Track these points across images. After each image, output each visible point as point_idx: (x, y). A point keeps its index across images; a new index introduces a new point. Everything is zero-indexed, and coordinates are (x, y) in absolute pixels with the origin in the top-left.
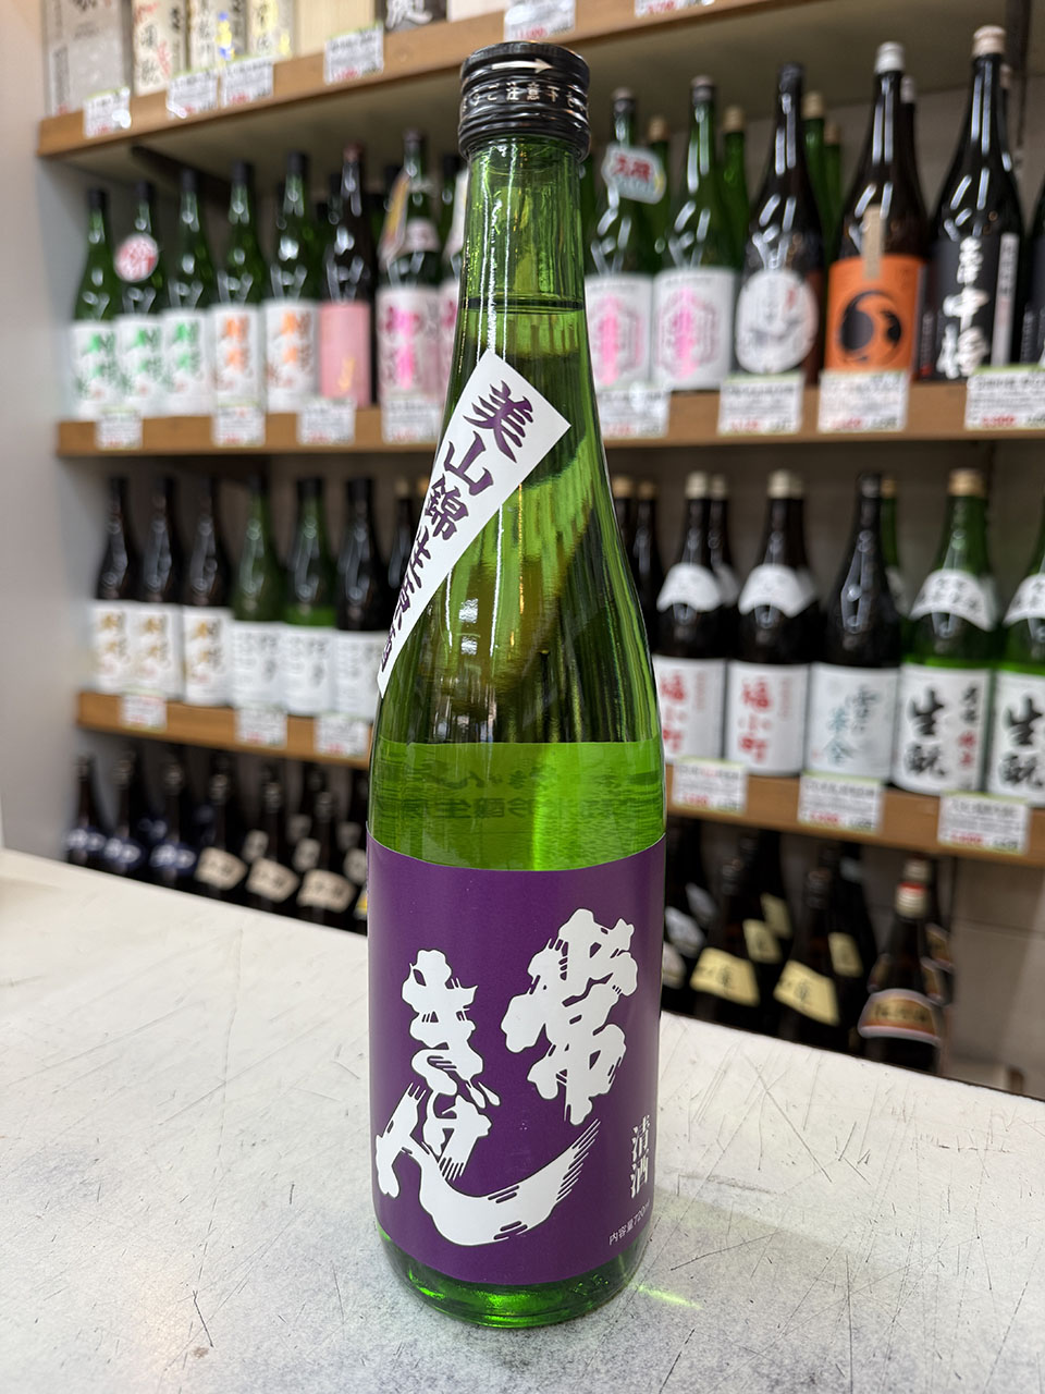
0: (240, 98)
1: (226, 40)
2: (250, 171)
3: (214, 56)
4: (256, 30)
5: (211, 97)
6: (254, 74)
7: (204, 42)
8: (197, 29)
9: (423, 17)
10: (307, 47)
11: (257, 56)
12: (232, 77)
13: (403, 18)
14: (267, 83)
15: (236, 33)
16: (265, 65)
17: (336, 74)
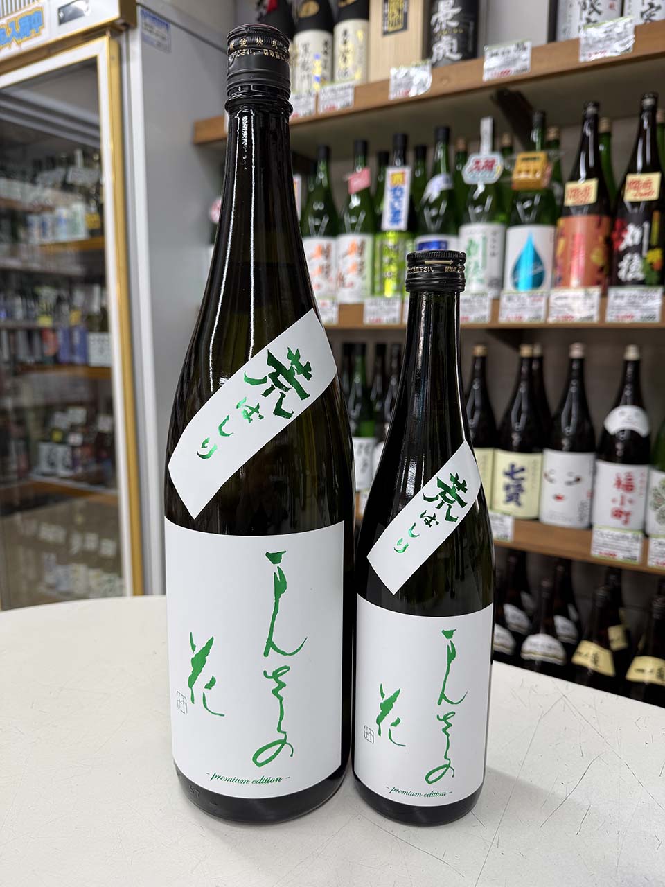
0: (330, 108)
1: (318, 70)
2: (328, 150)
3: (311, 80)
4: (340, 64)
5: (312, 107)
6: (341, 93)
7: (305, 73)
8: (301, 65)
9: (457, 57)
10: (375, 77)
11: (341, 82)
12: (326, 95)
13: (443, 56)
14: (350, 99)
15: (325, 67)
16: (349, 87)
17: (398, 93)
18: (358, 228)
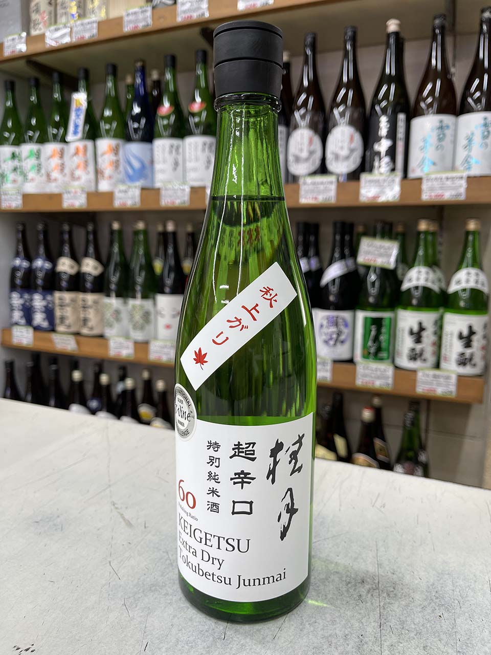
0: (81, 37)
1: (74, 10)
3: (68, 18)
4: (90, 6)
5: (68, 38)
6: (88, 27)
7: (64, 11)
8: (60, 4)
10: (114, 14)
11: (90, 18)
12: (77, 28)
14: (95, 31)
15: (79, 7)
16: (93, 22)
17: (129, 28)
18: (112, 133)
